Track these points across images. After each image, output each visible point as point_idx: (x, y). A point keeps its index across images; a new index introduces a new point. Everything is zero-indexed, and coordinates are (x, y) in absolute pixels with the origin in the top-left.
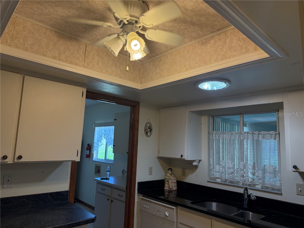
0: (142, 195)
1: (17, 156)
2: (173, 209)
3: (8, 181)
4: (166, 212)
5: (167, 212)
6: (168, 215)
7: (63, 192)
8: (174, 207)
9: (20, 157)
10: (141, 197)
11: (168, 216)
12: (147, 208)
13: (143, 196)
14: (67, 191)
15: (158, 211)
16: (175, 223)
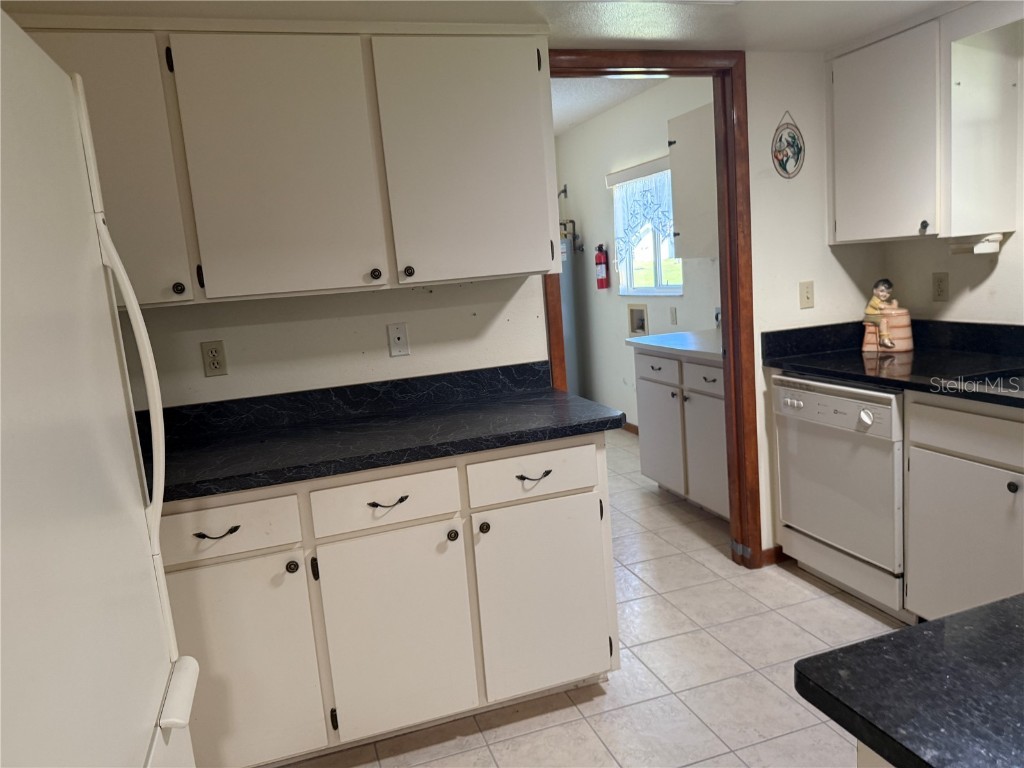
0: (780, 371)
1: (401, 268)
2: (888, 402)
3: (399, 339)
4: (863, 414)
5: (866, 413)
6: (869, 422)
7: (534, 364)
8: (892, 396)
9: (409, 272)
10: (774, 376)
11: (869, 426)
12: (799, 407)
13: (784, 374)
14: (545, 363)
15: (836, 412)
16: (898, 446)
